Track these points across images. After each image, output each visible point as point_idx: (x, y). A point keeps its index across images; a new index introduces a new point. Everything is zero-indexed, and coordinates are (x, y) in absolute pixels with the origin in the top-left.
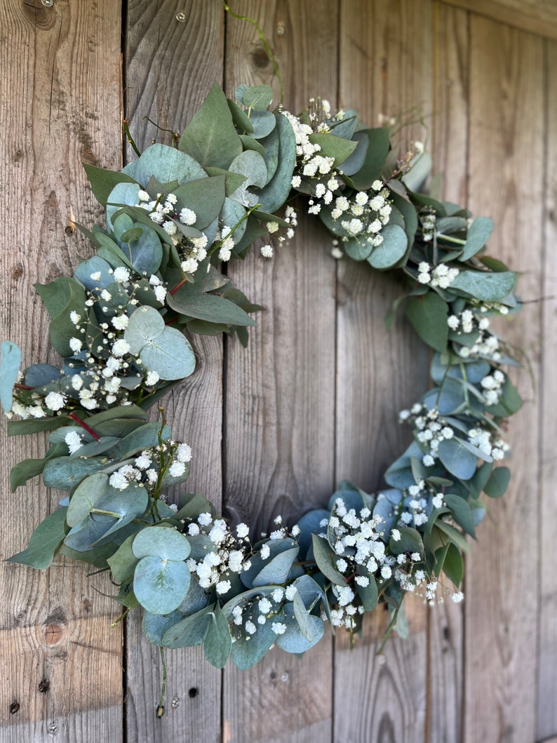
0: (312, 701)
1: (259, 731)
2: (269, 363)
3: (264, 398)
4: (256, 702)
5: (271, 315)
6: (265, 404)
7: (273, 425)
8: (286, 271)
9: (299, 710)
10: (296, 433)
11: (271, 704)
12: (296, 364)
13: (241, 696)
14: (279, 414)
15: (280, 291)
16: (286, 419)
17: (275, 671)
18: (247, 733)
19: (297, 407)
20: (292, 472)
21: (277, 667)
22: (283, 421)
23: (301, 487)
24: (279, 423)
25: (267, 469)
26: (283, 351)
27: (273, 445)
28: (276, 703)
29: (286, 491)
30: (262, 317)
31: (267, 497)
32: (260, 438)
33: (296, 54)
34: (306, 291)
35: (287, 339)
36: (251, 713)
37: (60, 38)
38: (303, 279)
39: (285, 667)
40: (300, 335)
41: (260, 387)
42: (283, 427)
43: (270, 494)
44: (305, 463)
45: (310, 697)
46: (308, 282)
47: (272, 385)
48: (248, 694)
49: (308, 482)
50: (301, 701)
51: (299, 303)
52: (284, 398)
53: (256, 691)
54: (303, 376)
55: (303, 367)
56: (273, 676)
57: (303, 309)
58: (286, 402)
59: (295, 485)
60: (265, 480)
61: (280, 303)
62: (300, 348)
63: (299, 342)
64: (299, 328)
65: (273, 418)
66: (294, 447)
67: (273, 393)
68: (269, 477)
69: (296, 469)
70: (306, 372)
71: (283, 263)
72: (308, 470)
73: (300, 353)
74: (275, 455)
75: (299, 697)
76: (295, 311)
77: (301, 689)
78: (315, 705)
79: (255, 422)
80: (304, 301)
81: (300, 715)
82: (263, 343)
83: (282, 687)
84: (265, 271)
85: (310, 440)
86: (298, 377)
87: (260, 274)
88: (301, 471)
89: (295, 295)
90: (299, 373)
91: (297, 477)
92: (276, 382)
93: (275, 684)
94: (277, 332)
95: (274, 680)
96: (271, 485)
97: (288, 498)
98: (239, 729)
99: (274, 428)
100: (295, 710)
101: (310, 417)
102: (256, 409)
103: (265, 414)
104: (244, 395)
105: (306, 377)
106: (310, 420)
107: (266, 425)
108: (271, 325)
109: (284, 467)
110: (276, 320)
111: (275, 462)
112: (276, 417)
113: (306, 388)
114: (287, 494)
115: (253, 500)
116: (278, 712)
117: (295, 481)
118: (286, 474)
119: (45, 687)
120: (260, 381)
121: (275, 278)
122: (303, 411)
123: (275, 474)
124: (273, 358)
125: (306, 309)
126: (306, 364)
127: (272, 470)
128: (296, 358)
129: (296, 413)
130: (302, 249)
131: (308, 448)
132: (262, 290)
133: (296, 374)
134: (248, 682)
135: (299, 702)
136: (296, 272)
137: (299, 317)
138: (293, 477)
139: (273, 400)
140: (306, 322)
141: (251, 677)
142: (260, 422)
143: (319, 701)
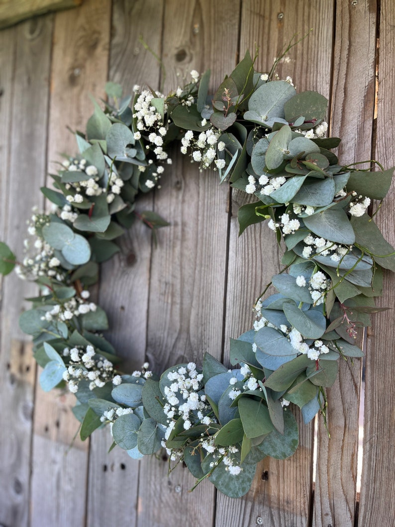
0: (196, 519)
1: (159, 517)
2: (177, 260)
3: (173, 285)
4: (158, 495)
5: (180, 228)
6: (173, 289)
7: (178, 304)
8: (191, 196)
9: (186, 520)
10: (193, 313)
11: (167, 502)
12: (196, 262)
13: (148, 485)
14: (182, 297)
15: (186, 210)
16: (187, 301)
17: (171, 480)
18: (151, 514)
19: (196, 293)
20: (189, 340)
21: (172, 478)
22: (184, 302)
23: (195, 353)
24: (182, 303)
25: (172, 334)
26: (186, 252)
27: (177, 318)
28: (170, 504)
29: (184, 354)
30: (174, 229)
31: (172, 354)
32: (169, 312)
33: (206, 42)
34: (206, 208)
35: (190, 243)
36: (154, 502)
37: (82, 88)
38: (204, 200)
39: (178, 482)
40: (200, 240)
41: (170, 277)
42: (185, 306)
43: (174, 352)
44: (200, 335)
45: (195, 514)
46: (208, 202)
47: (179, 276)
48: (153, 486)
49: (200, 351)
50: (188, 514)
51: (200, 218)
52: (186, 285)
53: (158, 487)
54: (200, 271)
55: (201, 265)
56: (170, 483)
57: (203, 222)
58: (187, 288)
59: (191, 350)
60: (171, 342)
61: (186, 218)
62: (199, 251)
63: (199, 246)
64: (199, 236)
65: (178, 300)
66: (192, 322)
67: (178, 281)
68: (174, 340)
69: (192, 339)
70: (203, 268)
71: (189, 190)
72: (201, 341)
73: (199, 254)
74: (178, 325)
75: (187, 510)
76: (197, 224)
77: (189, 505)
78: (199, 523)
79: (166, 300)
80: (203, 216)
81: (187, 523)
82: (174, 247)
83: (175, 495)
84: (177, 198)
85: (203, 318)
86: (197, 272)
87: (174, 200)
88: (196, 341)
89: (198, 212)
90: (198, 268)
91: (193, 344)
92: (181, 274)
93: (171, 490)
94: (183, 239)
95: (170, 486)
96: (174, 346)
97: (186, 358)
98: (147, 507)
99: (178, 306)
100: (184, 519)
101: (204, 302)
102: (167, 291)
103: (173, 295)
104: (160, 281)
105: (203, 272)
106: (204, 304)
107: (173, 303)
108: (180, 234)
109: (184, 336)
110: (183, 230)
111: (178, 330)
112: (180, 298)
113: (202, 280)
114: (185, 356)
115: (162, 354)
116: (172, 512)
117: (191, 347)
118: (185, 341)
119: (58, 424)
120: (171, 272)
121: (183, 201)
122: (199, 297)
123: (178, 339)
124: (180, 257)
125: (205, 221)
126: (203, 263)
127: (175, 335)
128: (196, 258)
129: (194, 297)
130: (204, 179)
131: (202, 325)
132: (175, 211)
133: (195, 269)
134: (153, 477)
135: (187, 514)
136: (199, 197)
137: (200, 228)
138: (190, 344)
139: (178, 287)
140: (205, 232)
141: (155, 476)
142: (170, 301)
143: (202, 522)
